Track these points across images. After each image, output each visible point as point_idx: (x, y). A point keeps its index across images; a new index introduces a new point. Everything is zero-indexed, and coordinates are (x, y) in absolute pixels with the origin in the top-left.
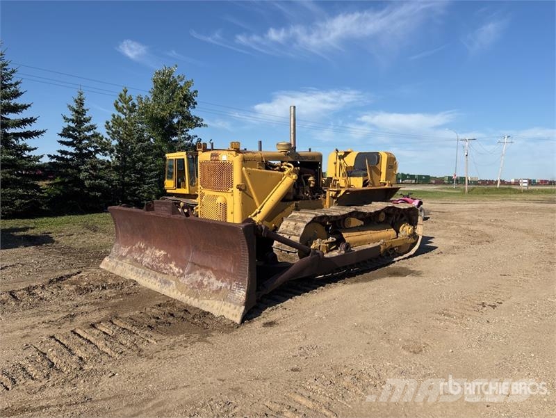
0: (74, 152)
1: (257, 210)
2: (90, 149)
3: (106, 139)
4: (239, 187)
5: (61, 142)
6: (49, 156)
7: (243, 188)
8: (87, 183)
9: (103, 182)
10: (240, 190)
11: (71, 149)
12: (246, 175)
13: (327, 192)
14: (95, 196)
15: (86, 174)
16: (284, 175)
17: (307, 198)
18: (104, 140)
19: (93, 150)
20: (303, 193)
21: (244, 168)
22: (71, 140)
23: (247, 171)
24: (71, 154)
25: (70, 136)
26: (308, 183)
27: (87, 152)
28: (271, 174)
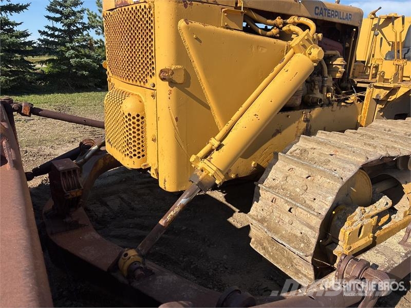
0: (63, 29)
1: (214, 142)
2: (78, 25)
3: (99, 17)
4: (167, 77)
5: (49, 18)
6: (40, 31)
7: (179, 79)
8: (72, 61)
9: (89, 61)
10: (172, 83)
11: (59, 25)
12: (188, 43)
13: (368, 91)
14: (83, 75)
15: (72, 51)
16: (289, 48)
17: (329, 103)
18: (97, 18)
19: (80, 26)
20: (321, 92)
21: (182, 23)
22: (58, 16)
23: (191, 31)
24: (60, 30)
25: (57, 12)
26: (332, 70)
27: (75, 28)
28: (259, 45)
